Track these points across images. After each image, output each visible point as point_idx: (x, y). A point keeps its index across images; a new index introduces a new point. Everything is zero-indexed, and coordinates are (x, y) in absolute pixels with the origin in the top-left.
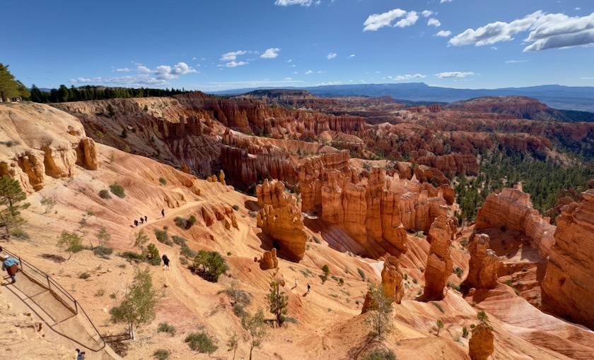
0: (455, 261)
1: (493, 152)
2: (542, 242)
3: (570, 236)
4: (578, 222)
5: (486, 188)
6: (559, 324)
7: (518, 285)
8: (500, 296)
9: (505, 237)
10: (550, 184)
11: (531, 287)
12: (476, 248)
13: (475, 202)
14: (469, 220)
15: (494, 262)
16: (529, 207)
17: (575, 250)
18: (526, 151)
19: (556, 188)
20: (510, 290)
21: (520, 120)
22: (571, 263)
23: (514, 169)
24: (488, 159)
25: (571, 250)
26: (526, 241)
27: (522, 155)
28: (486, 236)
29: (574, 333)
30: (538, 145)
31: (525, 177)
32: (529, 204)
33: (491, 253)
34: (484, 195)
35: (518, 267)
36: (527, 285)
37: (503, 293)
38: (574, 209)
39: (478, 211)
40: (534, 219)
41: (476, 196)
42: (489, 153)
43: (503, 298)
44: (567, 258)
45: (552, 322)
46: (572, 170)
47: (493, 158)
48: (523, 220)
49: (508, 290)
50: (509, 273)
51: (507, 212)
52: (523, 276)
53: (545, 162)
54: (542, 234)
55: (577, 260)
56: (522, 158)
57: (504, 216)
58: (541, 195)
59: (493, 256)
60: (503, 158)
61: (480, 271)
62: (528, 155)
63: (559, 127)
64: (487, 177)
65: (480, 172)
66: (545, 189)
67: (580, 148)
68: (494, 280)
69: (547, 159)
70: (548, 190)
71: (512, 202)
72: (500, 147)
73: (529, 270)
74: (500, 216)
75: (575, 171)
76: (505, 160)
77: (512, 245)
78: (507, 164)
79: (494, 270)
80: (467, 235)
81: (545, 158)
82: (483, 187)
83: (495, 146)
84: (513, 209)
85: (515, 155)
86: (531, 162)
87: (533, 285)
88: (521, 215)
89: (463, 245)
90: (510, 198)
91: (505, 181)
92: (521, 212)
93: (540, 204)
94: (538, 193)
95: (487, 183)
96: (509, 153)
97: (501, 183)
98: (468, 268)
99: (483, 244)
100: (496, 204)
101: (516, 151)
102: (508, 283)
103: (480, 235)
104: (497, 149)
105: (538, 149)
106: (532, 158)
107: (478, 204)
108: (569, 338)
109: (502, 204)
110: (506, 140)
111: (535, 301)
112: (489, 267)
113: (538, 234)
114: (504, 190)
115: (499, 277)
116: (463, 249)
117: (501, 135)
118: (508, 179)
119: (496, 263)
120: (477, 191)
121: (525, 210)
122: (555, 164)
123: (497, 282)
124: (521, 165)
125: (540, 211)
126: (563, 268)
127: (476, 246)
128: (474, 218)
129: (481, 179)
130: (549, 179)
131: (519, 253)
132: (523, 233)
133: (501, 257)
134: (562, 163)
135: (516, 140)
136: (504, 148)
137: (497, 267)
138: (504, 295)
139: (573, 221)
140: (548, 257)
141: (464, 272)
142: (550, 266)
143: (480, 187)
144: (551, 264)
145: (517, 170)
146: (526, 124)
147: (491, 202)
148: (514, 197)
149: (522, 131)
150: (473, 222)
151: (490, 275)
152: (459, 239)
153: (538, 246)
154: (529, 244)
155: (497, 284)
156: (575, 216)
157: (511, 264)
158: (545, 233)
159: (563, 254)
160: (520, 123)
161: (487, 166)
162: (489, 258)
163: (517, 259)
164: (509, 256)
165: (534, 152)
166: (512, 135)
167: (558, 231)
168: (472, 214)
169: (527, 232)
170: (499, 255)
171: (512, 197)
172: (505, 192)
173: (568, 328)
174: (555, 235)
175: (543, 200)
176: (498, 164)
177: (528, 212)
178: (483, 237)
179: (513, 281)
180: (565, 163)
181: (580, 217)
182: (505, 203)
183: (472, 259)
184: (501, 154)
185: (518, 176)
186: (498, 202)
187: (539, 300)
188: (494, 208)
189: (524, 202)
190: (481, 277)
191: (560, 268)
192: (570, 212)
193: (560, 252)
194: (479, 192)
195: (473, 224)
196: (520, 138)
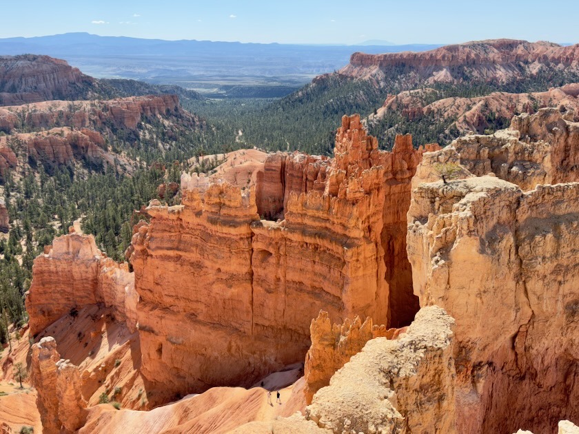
0: (14, 419)
1: (23, 173)
2: (127, 306)
3: (151, 278)
4: (153, 254)
5: (30, 249)
6: (166, 412)
7: (116, 393)
8: (96, 428)
9: (81, 323)
10: (119, 208)
11: (130, 385)
12: (40, 372)
13: (18, 284)
14: (18, 325)
15: (72, 378)
16: (98, 257)
17: (161, 296)
18: (74, 161)
19: (127, 212)
20: (107, 408)
21: (49, 103)
22: (161, 318)
23: (65, 198)
24: (18, 190)
25: (156, 298)
26: (108, 316)
27: (69, 168)
28: (49, 339)
29: (181, 411)
30: (87, 146)
31: (83, 208)
32: (92, 250)
33: (64, 365)
34: (28, 263)
35: (112, 363)
36: (126, 385)
37: (98, 420)
38: (144, 237)
39: (27, 301)
40: (109, 274)
41: (17, 272)
42: (17, 177)
43: (99, 429)
44: (157, 312)
45: (160, 416)
46: (138, 178)
47: (26, 185)
48: (96, 282)
49: (103, 411)
50: (100, 383)
51: (69, 279)
52: (118, 374)
53: (104, 173)
54: (124, 293)
55: (166, 309)
56: (72, 175)
57: (69, 289)
58: (111, 231)
59: (68, 367)
60: (42, 182)
61: (57, 408)
62: (79, 168)
63: (106, 108)
64: (26, 227)
65: (11, 222)
66: (114, 220)
67: (139, 140)
68: (81, 408)
69: (105, 166)
70: (119, 220)
71: (73, 258)
72: (32, 162)
73: (123, 360)
74: (63, 292)
75: (141, 177)
76: (46, 186)
77: (92, 334)
78: (51, 192)
79: (77, 393)
80: (21, 358)
81: (101, 166)
82: (24, 249)
83: (22, 163)
84: (78, 271)
85: (59, 172)
86: (86, 178)
87: (134, 379)
88: (90, 276)
89: (20, 380)
90: (68, 253)
91: (56, 225)
92: (90, 270)
93: (114, 246)
94: (107, 228)
95: (29, 239)
96: (49, 171)
97: (53, 231)
98: (38, 415)
99: (48, 357)
100: (50, 272)
101: (60, 164)
102: (103, 400)
103: (38, 345)
104: (27, 166)
105: (90, 154)
106: (86, 171)
107: (24, 286)
108: (179, 423)
109: (60, 269)
110: (36, 144)
111: (140, 402)
112: (67, 393)
113: (119, 295)
114: (56, 241)
115: (88, 399)
116: (22, 387)
117: (26, 136)
118: (61, 219)
119: (76, 379)
120: (14, 260)
121: (94, 265)
122: (117, 173)
123: (88, 408)
124: (72, 189)
125: (116, 258)
126: (156, 330)
127: (38, 368)
128: (27, 319)
129: (16, 236)
130: (116, 202)
131: (105, 341)
132: (100, 304)
133: (83, 364)
134: (125, 169)
135: (53, 143)
136: (39, 162)
137: (80, 384)
138: (101, 423)
139: (148, 255)
140: (137, 326)
141: (35, 429)
142: (143, 335)
143: (20, 251)
144: (142, 332)
145: (70, 198)
146: (60, 108)
147: (42, 272)
148: (74, 248)
149: (58, 125)
150: (25, 325)
151: (73, 404)
152: (9, 372)
153: (124, 315)
154: (113, 319)
155: (87, 412)
156: (148, 247)
157: (100, 366)
158: (127, 288)
159: (151, 310)
160: (50, 109)
161: (20, 205)
162: (62, 377)
163: (106, 351)
164: (93, 355)
165: (84, 158)
166: (44, 133)
167: (137, 278)
168: (19, 310)
169: (106, 299)
170: (77, 363)
171: (71, 250)
172: (59, 246)
173: (176, 410)
174: (136, 287)
175: (116, 238)
176: (38, 197)
177: (99, 266)
178: (44, 345)
179: (108, 392)
180: (128, 168)
181: (153, 245)
182: (63, 266)
183: (39, 396)
184: (37, 175)
185: (73, 208)
186: (52, 268)
187: (144, 399)
188: (49, 283)
189: (90, 252)
190: (61, 418)
191: (153, 332)
192: (142, 243)
193: (147, 309)
194: (21, 262)
195: (26, 329)
196: (59, 138)
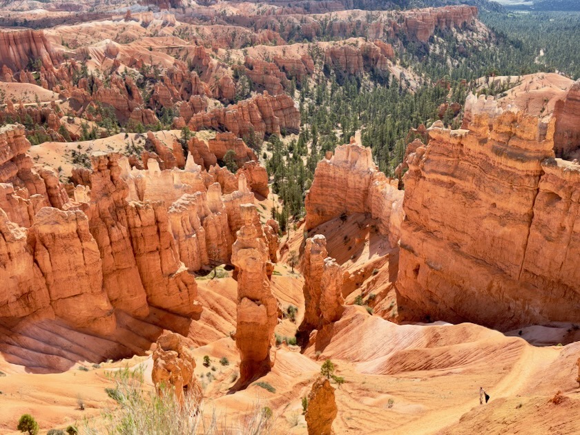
0: (284, 296)
1: (317, 81)
2: (392, 221)
3: (419, 200)
4: (427, 176)
5: (314, 152)
6: (416, 331)
7: (370, 298)
8: (350, 325)
9: (349, 228)
10: (397, 124)
11: (384, 294)
12: (309, 264)
13: (301, 182)
14: (296, 218)
15: (336, 276)
16: (372, 170)
17: (426, 219)
18: (363, 72)
19: (404, 128)
20: (361, 310)
21: (350, 12)
22: (423, 240)
23: (350, 108)
24: (311, 96)
25: (421, 220)
26: (373, 227)
27: (358, 79)
28: (321, 237)
29: (431, 335)
30: (377, 59)
31: (364, 119)
32: (368, 163)
33: (331, 263)
34: (312, 166)
35: (371, 270)
36: (380, 294)
37: (353, 318)
38: (421, 158)
39: (306, 199)
40: (379, 188)
41: (301, 171)
42: (312, 84)
43: (353, 327)
44: (420, 234)
45: (410, 333)
46: (420, 95)
47: (319, 93)
48: (366, 193)
49: (358, 312)
50: (358, 285)
51: (344, 186)
52: (374, 282)
53: (388, 87)
54: (390, 208)
55: (429, 233)
56: (359, 86)
57: (342, 195)
58: (386, 146)
59: (333, 266)
60: (332, 91)
61: (319, 298)
62: (366, 79)
63: (401, 20)
64: (314, 132)
65: (302, 125)
66: (391, 135)
67: (428, 54)
68: (339, 304)
69: (391, 79)
70: (395, 136)
71: (351, 167)
72: (326, 71)
73: (380, 270)
74: (337, 197)
75: (424, 94)
76: (335, 95)
77: (357, 240)
78: (339, 101)
79: (337, 290)
80: (295, 247)
81: (387, 79)
82: (310, 151)
83: (318, 71)
84: (353, 180)
85: (349, 82)
86: (371, 91)
87: (387, 290)
88: (363, 186)
89: (292, 265)
90: (346, 162)
91: (339, 133)
92: (363, 181)
93: (387, 161)
94: (383, 143)
95: (314, 143)
96: (339, 80)
97: (334, 139)
98: (303, 300)
99: (318, 252)
100: (329, 176)
101: (350, 75)
102: (358, 301)
103: (312, 239)
104: (322, 74)
105: (378, 66)
106: (372, 84)
107: (306, 184)
108: (427, 346)
109: (337, 175)
110: (333, 53)
111: (391, 313)
112: (330, 287)
113: (386, 210)
114: (338, 149)
115: (345, 297)
116: (293, 272)
117: (325, 45)
118: (343, 128)
119: (338, 278)
120: (301, 161)
121: (368, 177)
122: (401, 87)
123: (344, 305)
124: (357, 100)
125: (387, 173)
126: (416, 251)
127: (309, 259)
128: (304, 212)
129: (304, 139)
130: (395, 117)
131: (367, 249)
132: (368, 214)
133: (345, 265)
134: (408, 84)
135: (347, 53)
136: (332, 71)
137: (341, 282)
138: (354, 322)
139: (421, 177)
140: (399, 242)
141: (299, 310)
142: (402, 253)
143: (305, 153)
144: (403, 249)
145: (354, 110)
146: (359, 18)
147: (322, 176)
148: (352, 158)
149: (354, 35)
150: (302, 219)
151: (333, 298)
152: (285, 256)
153: (387, 229)
154: (377, 231)
155: (344, 309)
156: (423, 169)
157: (359, 271)
158: (394, 205)
159: (415, 231)
160: (350, 18)
161: (311, 108)
162: (328, 272)
163: (366, 259)
164: (355, 259)
165: (373, 70)
166: (341, 43)
167: (407, 197)
168: (299, 205)
169: (373, 211)
170: (341, 262)
171: (350, 159)
172: (340, 153)
173: (426, 332)
174: (404, 205)
175: (390, 154)
176: (327, 104)
177: (372, 178)
178: (317, 241)
179: (363, 296)
180: (413, 84)
181: (428, 168)
182: (340, 173)
183: (306, 283)
184: (329, 84)
185: (356, 119)
186: (331, 173)
187: (395, 311)
188: (327, 186)
189: (366, 164)
190: (322, 307)
191: (413, 252)
192: (417, 163)
193: (411, 229)
194: (305, 163)
195: (302, 222)
196: (353, 48)
